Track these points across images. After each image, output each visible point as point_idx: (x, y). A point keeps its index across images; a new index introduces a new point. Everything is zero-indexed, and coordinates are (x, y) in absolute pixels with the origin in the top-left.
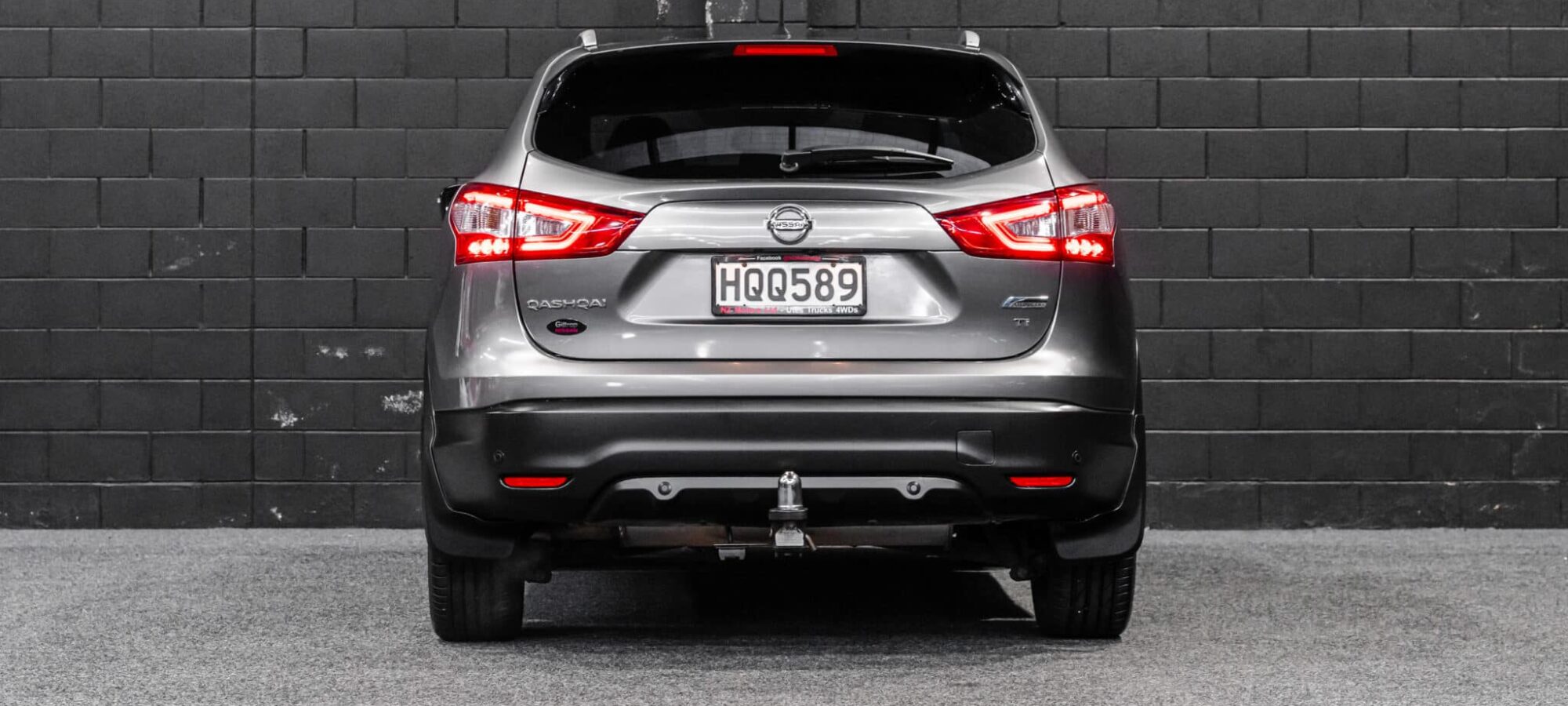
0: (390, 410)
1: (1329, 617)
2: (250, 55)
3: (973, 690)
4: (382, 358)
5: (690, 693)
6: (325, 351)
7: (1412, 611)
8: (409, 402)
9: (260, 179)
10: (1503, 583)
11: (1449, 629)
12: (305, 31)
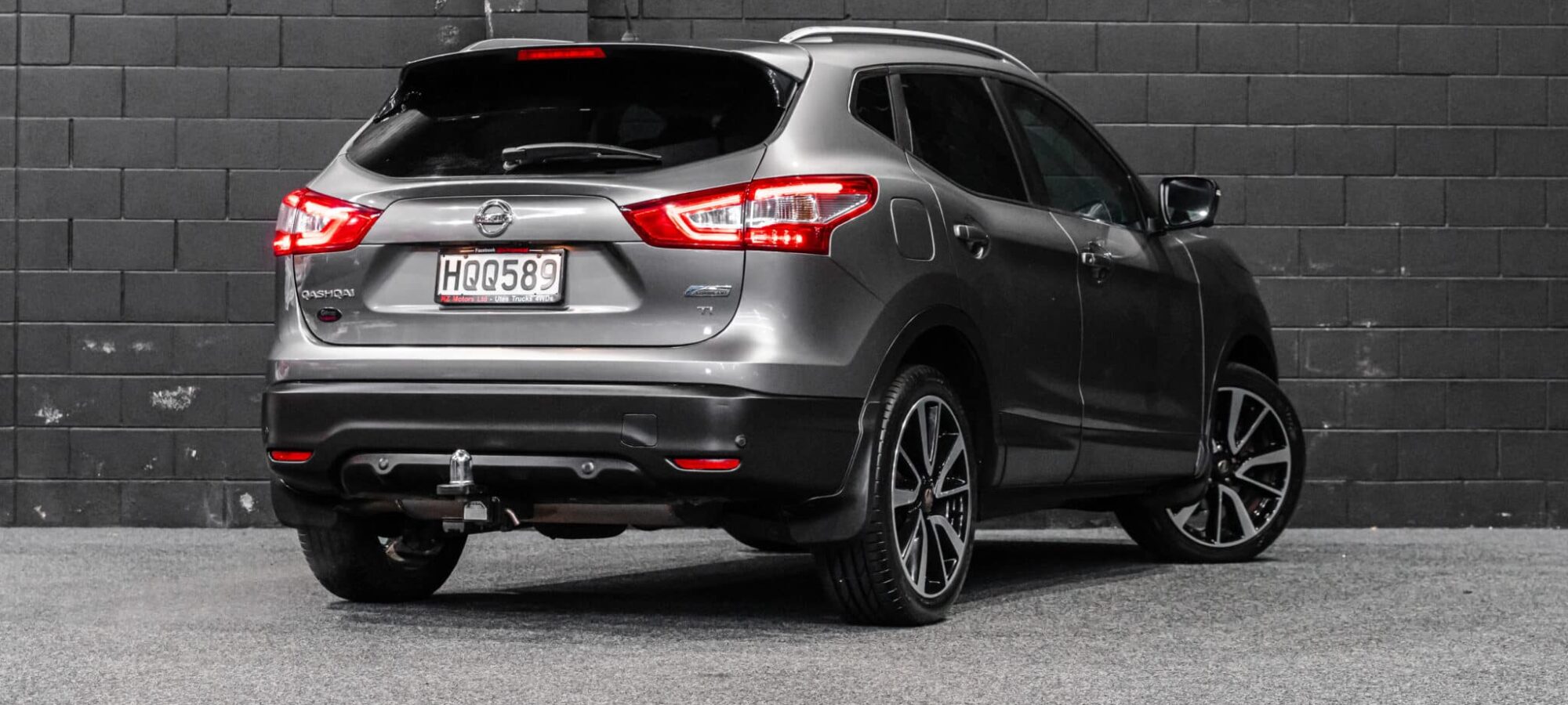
0: (159, 406)
1: (1095, 612)
2: (15, 41)
3: (723, 681)
4: (152, 353)
5: (437, 683)
6: (91, 345)
7: (1179, 605)
8: (178, 398)
9: (25, 169)
10: (1276, 579)
11: (1212, 623)
12: (72, 17)
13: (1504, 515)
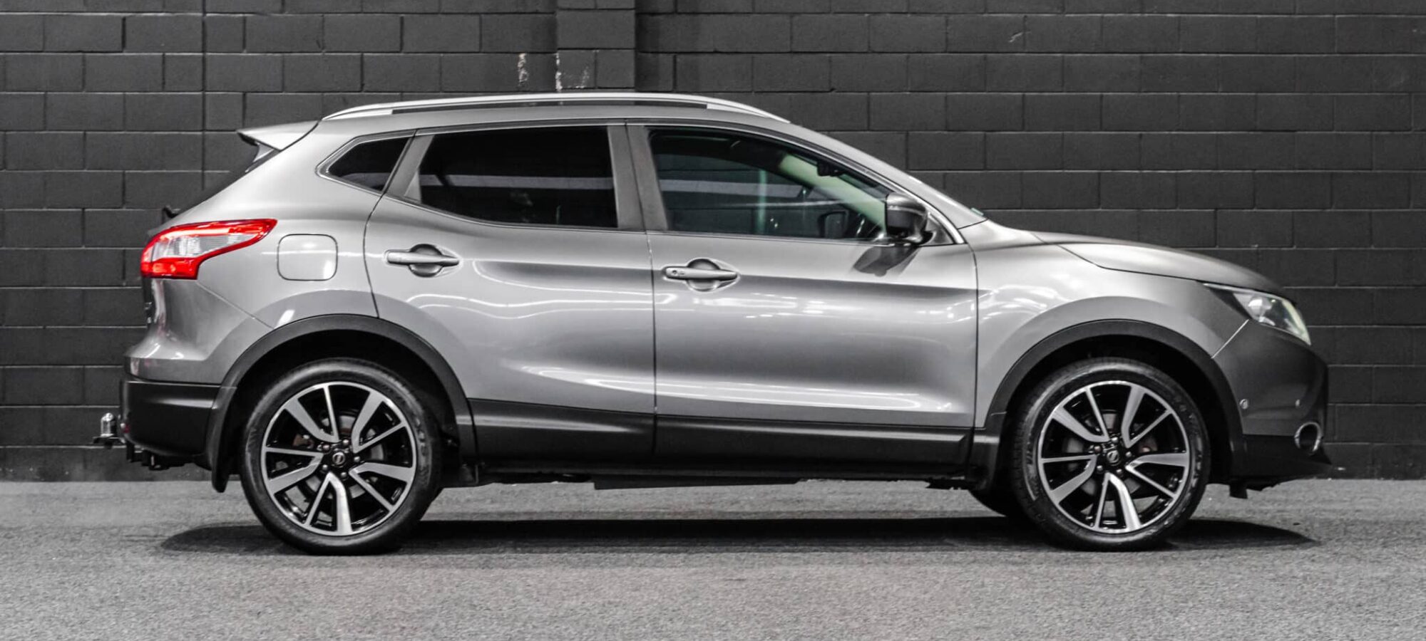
2: (201, 112)
13: (1340, 469)
